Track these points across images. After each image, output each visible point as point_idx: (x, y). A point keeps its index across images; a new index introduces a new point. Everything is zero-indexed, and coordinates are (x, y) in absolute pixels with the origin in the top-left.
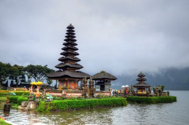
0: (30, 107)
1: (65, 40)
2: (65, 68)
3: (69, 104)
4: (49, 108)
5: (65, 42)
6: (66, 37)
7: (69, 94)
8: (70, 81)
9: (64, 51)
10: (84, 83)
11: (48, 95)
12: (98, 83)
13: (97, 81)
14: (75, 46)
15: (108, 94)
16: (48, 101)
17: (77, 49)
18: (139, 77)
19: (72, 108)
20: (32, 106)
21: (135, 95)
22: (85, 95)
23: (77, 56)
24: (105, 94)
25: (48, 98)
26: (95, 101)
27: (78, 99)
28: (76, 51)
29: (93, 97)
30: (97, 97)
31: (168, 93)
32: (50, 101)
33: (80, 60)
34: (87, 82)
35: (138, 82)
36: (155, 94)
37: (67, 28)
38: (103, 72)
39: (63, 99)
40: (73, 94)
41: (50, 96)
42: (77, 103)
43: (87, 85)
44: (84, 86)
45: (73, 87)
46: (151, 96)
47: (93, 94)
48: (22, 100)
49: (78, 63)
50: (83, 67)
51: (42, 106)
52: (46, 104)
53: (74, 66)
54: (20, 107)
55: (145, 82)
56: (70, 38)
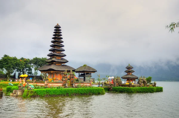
0: (17, 94)
1: (53, 38)
2: (52, 63)
3: (47, 92)
4: (30, 94)
5: (53, 40)
6: (54, 35)
7: (51, 85)
8: (57, 73)
9: (52, 48)
10: (65, 75)
11: (30, 85)
12: (82, 75)
13: (80, 74)
14: (62, 43)
15: (88, 85)
16: (30, 90)
17: (63, 46)
18: (127, 69)
19: (50, 95)
20: (19, 93)
21: (120, 86)
22: (65, 85)
23: (63, 52)
24: (85, 84)
25: (30, 87)
26: (71, 90)
27: (57, 88)
28: (62, 48)
29: (73, 87)
30: (76, 87)
31: (155, 84)
32: (31, 89)
33: (65, 56)
34: (66, 75)
35: (126, 73)
36: (139, 85)
37: (55, 27)
38: (85, 65)
39: (45, 88)
40: (54, 84)
41: (32, 85)
42: (54, 91)
43: (67, 77)
44: (64, 78)
45: (59, 79)
46: (134, 86)
47: (72, 85)
48: (14, 89)
49: (64, 58)
50: (68, 62)
51: (25, 93)
52: (28, 92)
53: (59, 61)
54: (11, 94)
55: (133, 73)
56: (57, 37)
